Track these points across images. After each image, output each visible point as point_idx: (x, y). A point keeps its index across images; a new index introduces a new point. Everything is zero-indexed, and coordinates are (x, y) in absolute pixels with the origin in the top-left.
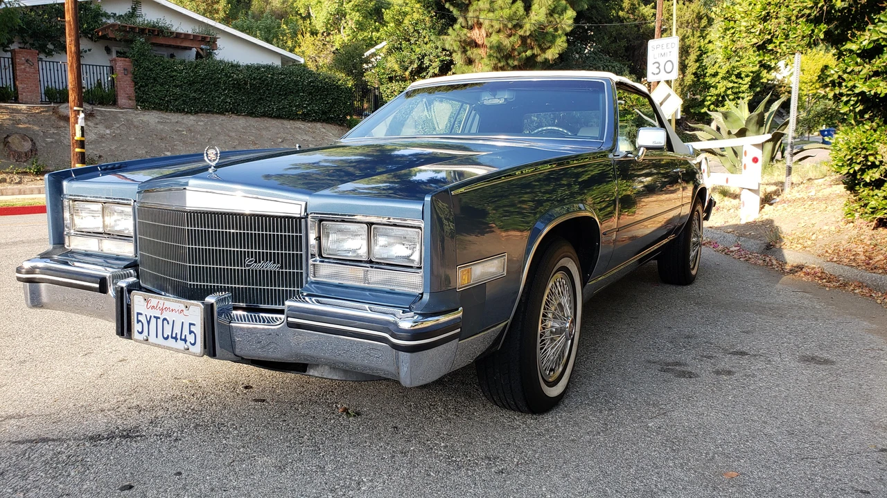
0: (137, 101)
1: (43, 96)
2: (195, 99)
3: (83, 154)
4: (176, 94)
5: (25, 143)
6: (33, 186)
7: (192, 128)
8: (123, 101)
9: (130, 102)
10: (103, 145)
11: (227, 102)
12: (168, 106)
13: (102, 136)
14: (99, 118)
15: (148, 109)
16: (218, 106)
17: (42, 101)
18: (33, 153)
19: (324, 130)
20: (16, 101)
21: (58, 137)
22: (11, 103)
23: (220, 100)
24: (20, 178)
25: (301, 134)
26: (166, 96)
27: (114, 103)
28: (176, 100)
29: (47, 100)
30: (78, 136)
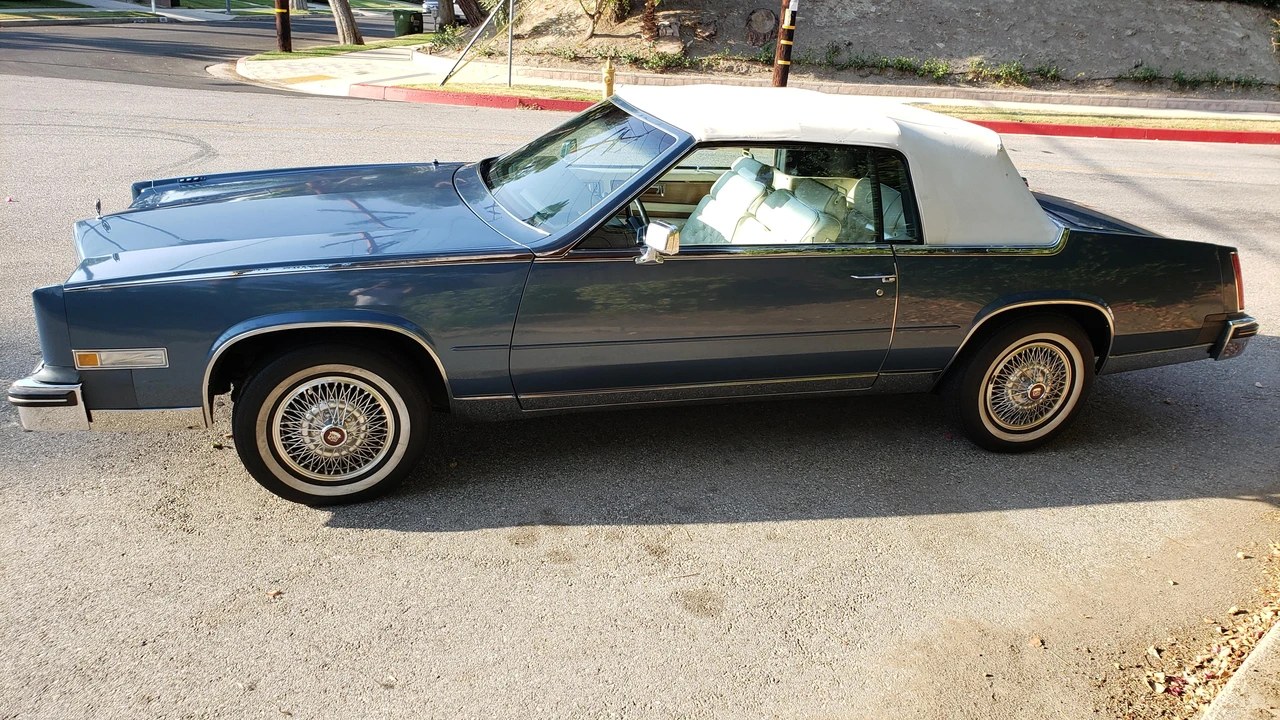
3: (788, 48)
5: (768, 23)
6: (758, 79)
7: (993, 8)
10: (860, 28)
13: (863, 16)
18: (774, 35)
19: (1226, 16)
21: (810, 15)
24: (748, 67)
25: (1174, 23)
30: (786, 25)
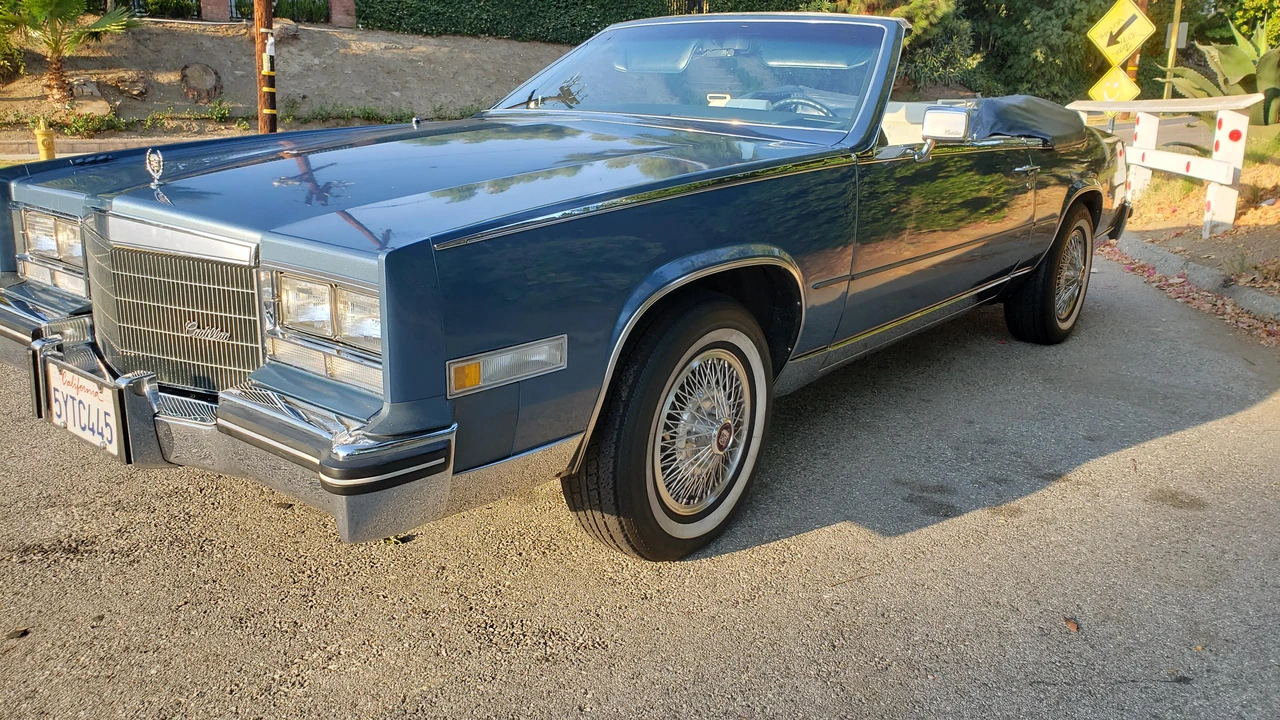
0: (359, 17)
1: (234, 10)
2: (438, 14)
4: (411, 7)
5: (207, 78)
8: (340, 16)
9: (349, 18)
11: (482, 19)
12: (400, 24)
13: (309, 68)
14: (305, 41)
15: (373, 29)
16: (470, 25)
17: (232, 17)
18: (217, 91)
20: (199, 17)
21: (250, 69)
22: (192, 19)
23: (473, 16)
26: (397, 9)
27: (327, 20)
28: (411, 15)
29: (239, 16)
30: (265, 71)
